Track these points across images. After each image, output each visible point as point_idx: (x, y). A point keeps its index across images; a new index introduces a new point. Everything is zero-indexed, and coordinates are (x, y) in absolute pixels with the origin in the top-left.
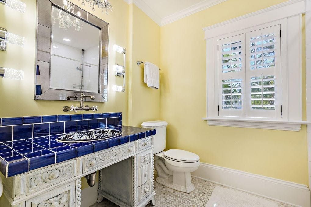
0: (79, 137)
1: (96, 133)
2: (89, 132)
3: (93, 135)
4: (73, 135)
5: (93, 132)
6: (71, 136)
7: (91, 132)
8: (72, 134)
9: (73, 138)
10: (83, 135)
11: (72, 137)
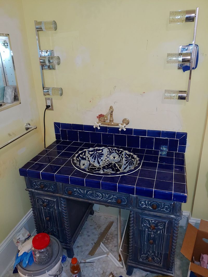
0: (109, 153)
1: (126, 155)
2: (120, 151)
3: (123, 156)
4: (102, 150)
5: (123, 153)
6: (99, 150)
7: (122, 151)
8: (101, 148)
9: (102, 153)
10: (114, 152)
11: (101, 151)
